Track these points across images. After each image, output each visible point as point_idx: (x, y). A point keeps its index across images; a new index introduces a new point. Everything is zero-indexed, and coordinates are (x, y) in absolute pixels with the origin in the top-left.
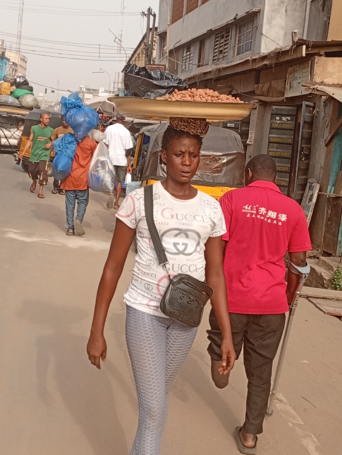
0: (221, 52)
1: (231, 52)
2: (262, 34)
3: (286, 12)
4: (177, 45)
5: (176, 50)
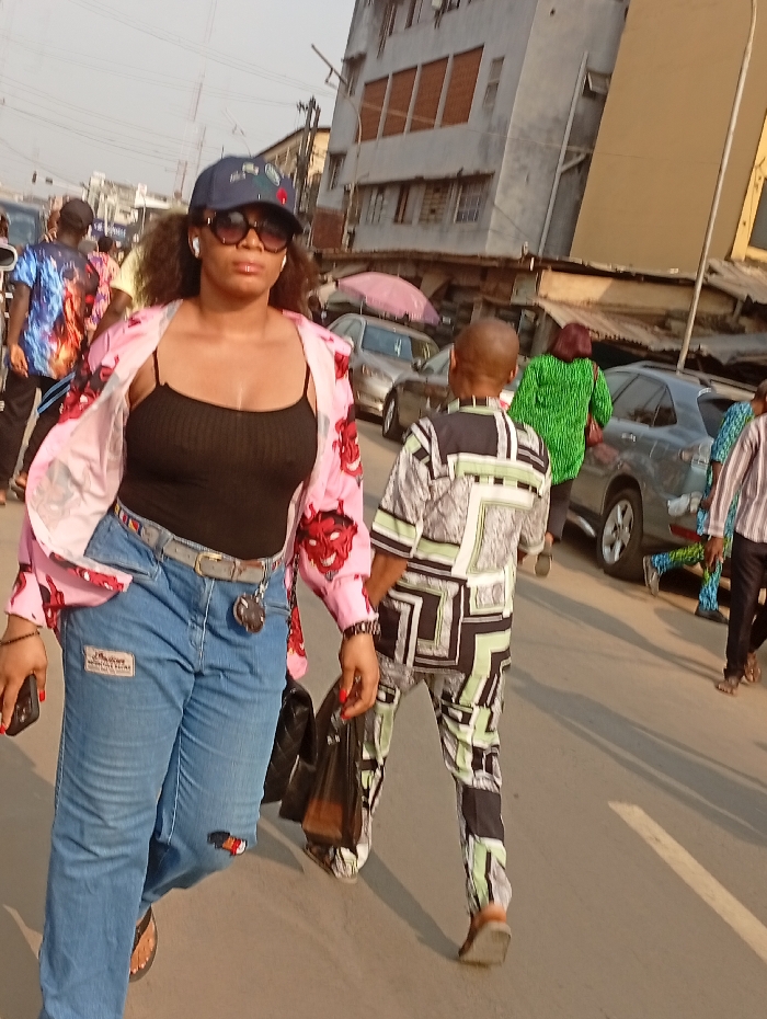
0: (433, 211)
1: (449, 214)
2: (493, 204)
3: (528, 180)
4: (365, 181)
5: (359, 189)
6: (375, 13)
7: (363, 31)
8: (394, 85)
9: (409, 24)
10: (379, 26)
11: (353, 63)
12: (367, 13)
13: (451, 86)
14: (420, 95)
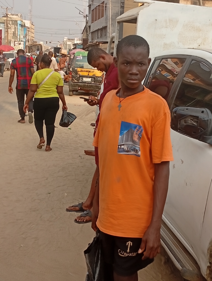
2: (108, 32)
4: (93, 31)
5: (92, 33)
11: (90, 6)
13: (101, 10)
14: (98, 12)
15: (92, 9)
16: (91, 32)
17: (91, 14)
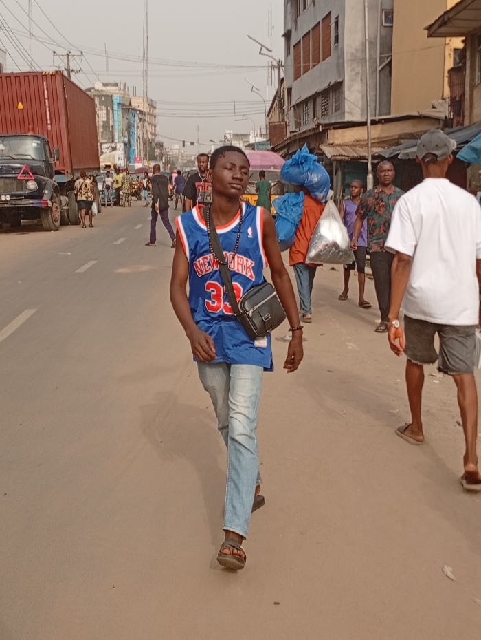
0: (325, 109)
4: (298, 101)
5: (297, 106)
6: (292, 5)
7: (289, 17)
8: (304, 43)
9: (305, 8)
10: (294, 12)
11: (287, 35)
12: (289, 5)
13: (323, 38)
14: (313, 46)
15: (294, 41)
16: (293, 103)
17: (291, 57)
